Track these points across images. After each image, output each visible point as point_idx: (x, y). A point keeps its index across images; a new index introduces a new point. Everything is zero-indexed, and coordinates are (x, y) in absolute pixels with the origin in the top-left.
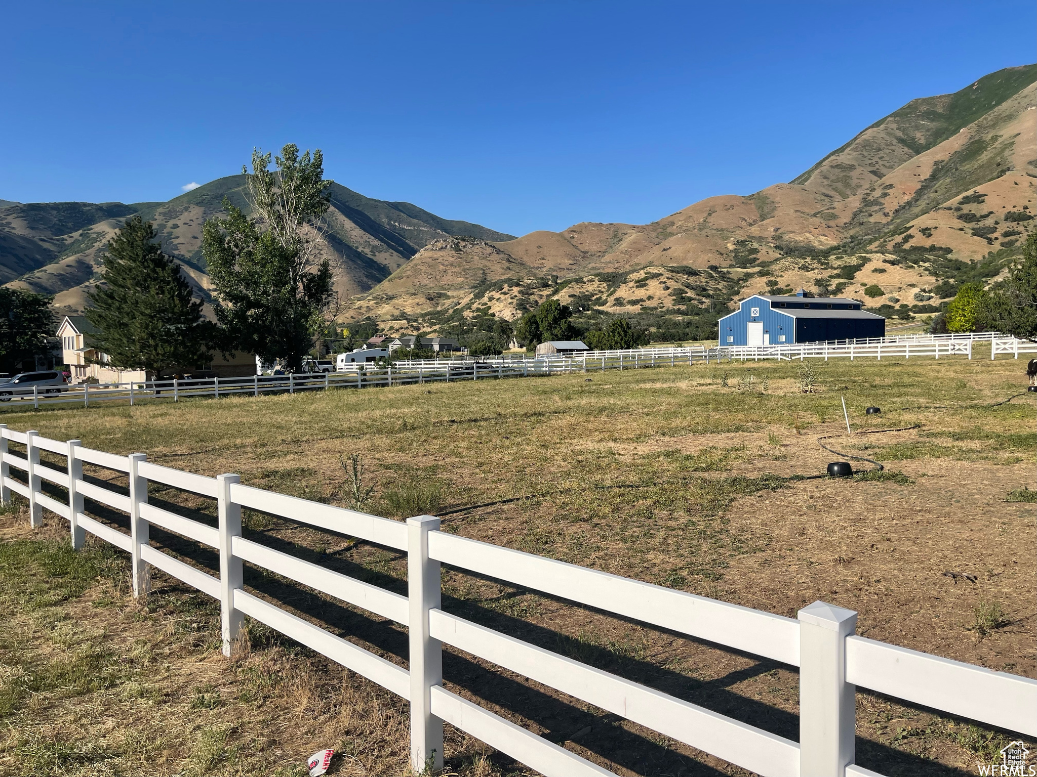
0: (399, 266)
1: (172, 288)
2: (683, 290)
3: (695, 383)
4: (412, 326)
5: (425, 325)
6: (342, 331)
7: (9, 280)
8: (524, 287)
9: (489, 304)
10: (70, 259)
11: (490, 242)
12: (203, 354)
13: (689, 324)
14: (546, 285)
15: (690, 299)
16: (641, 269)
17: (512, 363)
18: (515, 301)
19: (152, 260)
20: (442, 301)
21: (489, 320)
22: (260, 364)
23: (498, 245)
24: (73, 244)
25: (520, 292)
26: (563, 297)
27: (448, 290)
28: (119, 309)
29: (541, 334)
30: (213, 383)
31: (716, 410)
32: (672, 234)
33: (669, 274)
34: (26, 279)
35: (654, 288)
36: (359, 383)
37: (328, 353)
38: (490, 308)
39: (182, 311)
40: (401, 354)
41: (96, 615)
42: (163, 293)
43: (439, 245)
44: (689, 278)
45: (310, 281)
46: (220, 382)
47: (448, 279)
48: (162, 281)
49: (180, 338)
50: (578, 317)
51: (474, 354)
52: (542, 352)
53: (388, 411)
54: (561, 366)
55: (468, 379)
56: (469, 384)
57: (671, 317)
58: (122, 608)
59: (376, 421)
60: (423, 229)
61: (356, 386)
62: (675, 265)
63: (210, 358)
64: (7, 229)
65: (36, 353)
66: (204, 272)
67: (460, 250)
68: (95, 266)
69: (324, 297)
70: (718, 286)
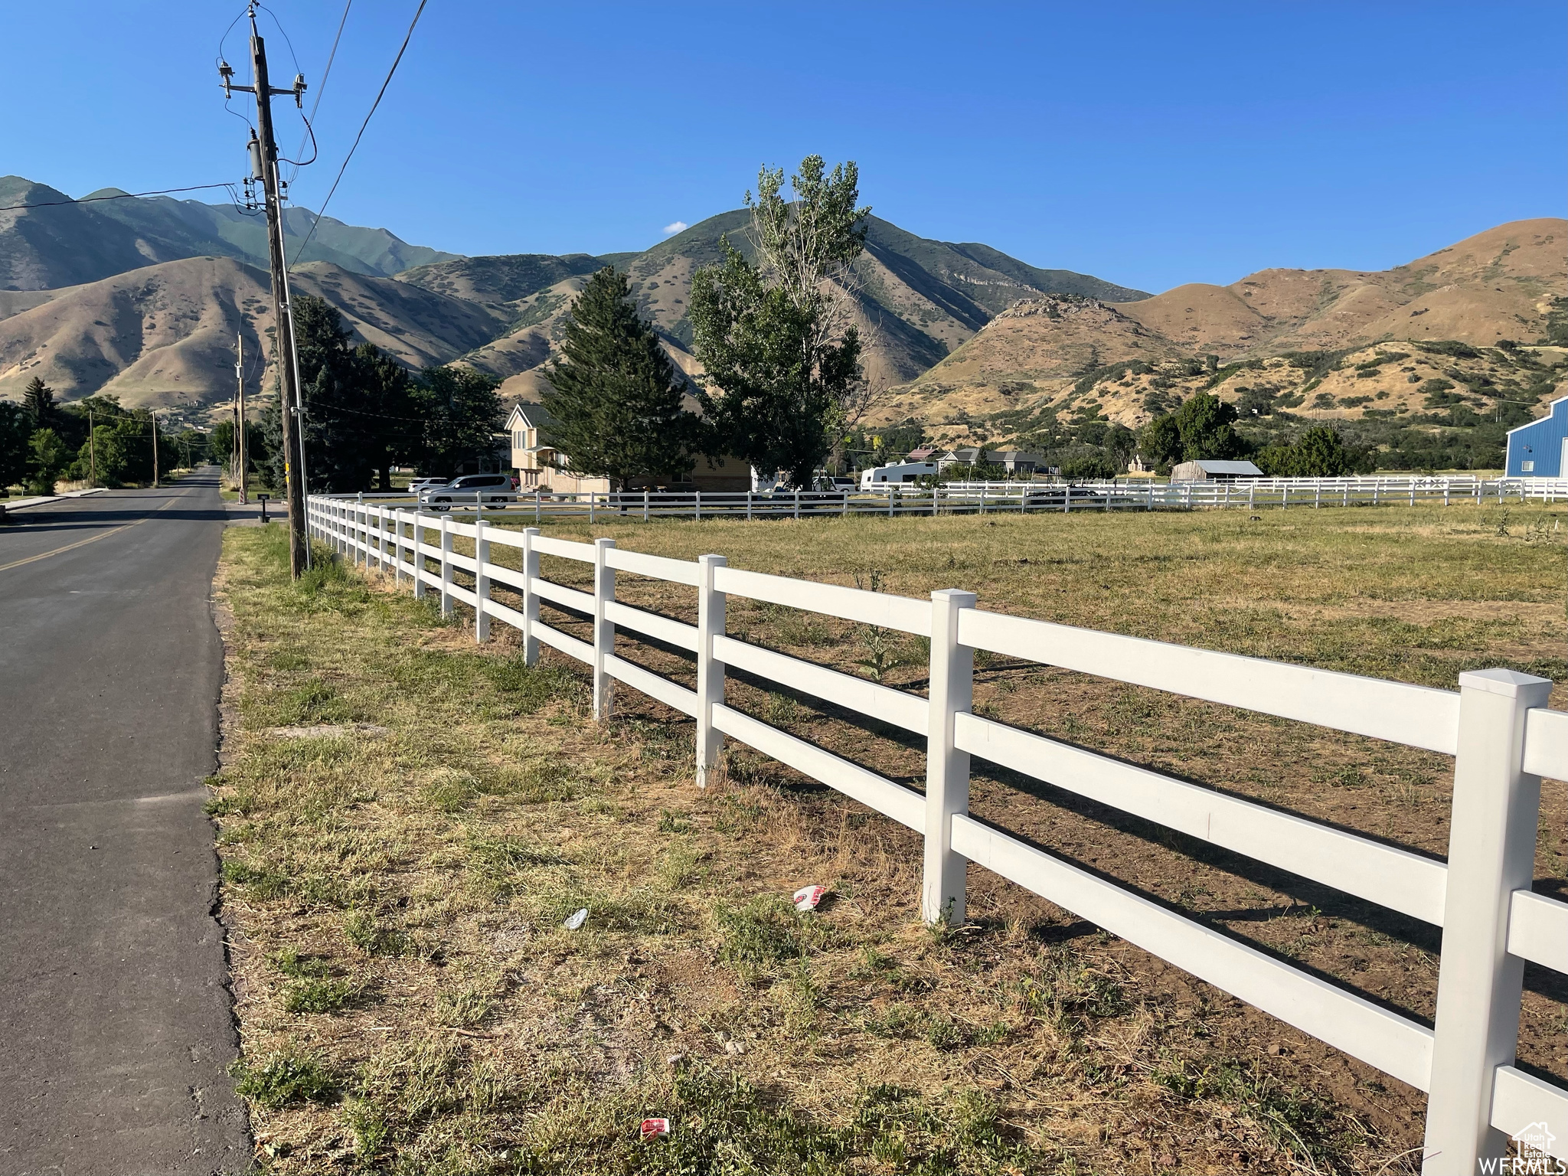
0: (961, 341)
1: (646, 366)
2: (1446, 382)
3: (1446, 529)
4: (975, 434)
5: (995, 432)
6: (872, 439)
7: (452, 359)
8: (1160, 374)
9: (1100, 401)
10: (522, 333)
11: (1107, 304)
12: (682, 459)
13: (1453, 441)
14: (1197, 372)
15: (1459, 398)
16: (1370, 346)
17: (1128, 489)
18: (1142, 397)
19: (624, 327)
20: (1023, 396)
21: (1098, 426)
22: (757, 476)
23: (1120, 307)
24: (527, 311)
25: (1151, 383)
26: (1226, 392)
27: (1035, 378)
28: (581, 392)
29: (1182, 449)
30: (694, 499)
31: (1478, 568)
32: (1432, 287)
33: (1423, 355)
34: (470, 358)
35: (1392, 377)
36: (891, 509)
37: (850, 470)
38: (1100, 407)
39: (658, 398)
40: (958, 473)
41: (551, 733)
42: (636, 372)
43: (1026, 308)
44: (1460, 362)
45: (829, 358)
46: (702, 499)
47: (1036, 361)
48: (634, 355)
49: (655, 435)
50: (1250, 425)
51: (1068, 475)
52: (1181, 476)
53: (929, 545)
54: (1211, 497)
55: (1055, 511)
56: (1056, 516)
57: (1420, 428)
58: (580, 728)
59: (910, 556)
60: (1001, 283)
61: (886, 514)
62: (1434, 339)
63: (691, 466)
64: (448, 292)
65: (480, 453)
66: (688, 352)
67: (1059, 316)
68: (552, 342)
69: (848, 381)
70: (1513, 377)
